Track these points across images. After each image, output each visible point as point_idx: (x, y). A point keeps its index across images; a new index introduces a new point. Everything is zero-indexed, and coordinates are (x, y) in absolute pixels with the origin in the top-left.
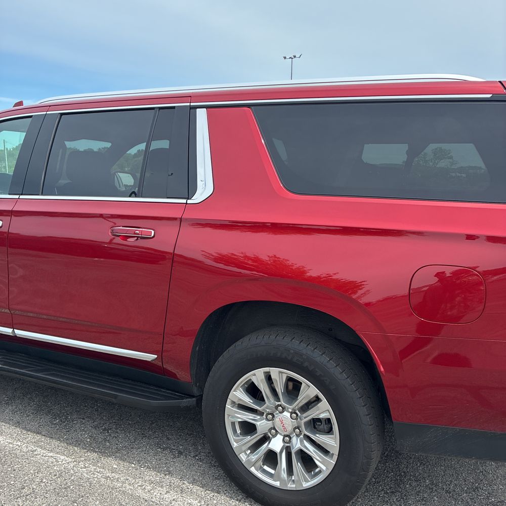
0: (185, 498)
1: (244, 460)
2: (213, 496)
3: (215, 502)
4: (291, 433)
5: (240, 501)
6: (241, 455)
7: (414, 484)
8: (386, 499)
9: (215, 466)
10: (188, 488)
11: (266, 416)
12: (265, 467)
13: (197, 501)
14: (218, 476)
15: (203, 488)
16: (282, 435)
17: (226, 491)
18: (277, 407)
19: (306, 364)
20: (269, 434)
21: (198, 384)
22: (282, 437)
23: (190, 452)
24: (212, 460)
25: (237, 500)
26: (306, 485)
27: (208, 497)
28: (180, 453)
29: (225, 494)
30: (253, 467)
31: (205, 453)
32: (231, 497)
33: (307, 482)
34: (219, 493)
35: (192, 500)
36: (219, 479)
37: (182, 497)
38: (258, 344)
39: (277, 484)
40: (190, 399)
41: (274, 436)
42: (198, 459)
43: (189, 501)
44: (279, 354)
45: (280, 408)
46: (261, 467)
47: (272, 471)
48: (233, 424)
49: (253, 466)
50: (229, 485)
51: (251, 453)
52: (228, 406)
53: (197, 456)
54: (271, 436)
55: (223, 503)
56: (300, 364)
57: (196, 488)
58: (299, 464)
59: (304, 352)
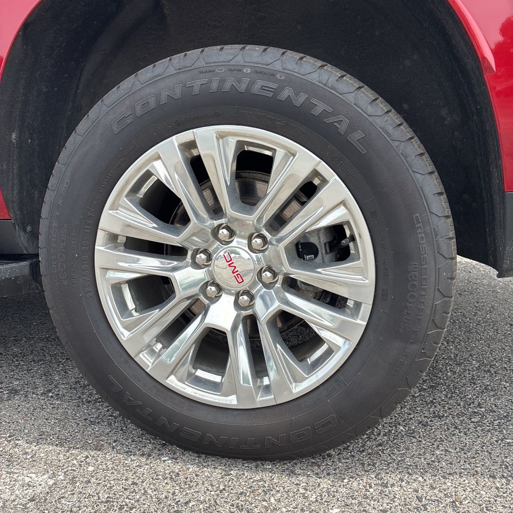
0: (15, 476)
1: (150, 365)
2: (87, 457)
3: (91, 469)
4: (254, 284)
5: (149, 455)
6: (141, 355)
7: (458, 369)
8: (429, 399)
9: (89, 402)
10: (26, 453)
11: (193, 257)
12: (200, 373)
13: (46, 476)
14: (97, 418)
15: (62, 445)
16: (231, 294)
17: (115, 441)
18: (215, 232)
19: (286, 93)
20: (202, 297)
21: (29, 228)
22: (232, 298)
23: (36, 388)
24: (83, 393)
25: (143, 455)
26: (299, 389)
27: (75, 462)
28: (14, 392)
29: (113, 448)
30: (172, 377)
31: (67, 384)
32: (127, 452)
33: (301, 382)
34: (99, 450)
35: (33, 476)
36: (98, 423)
37: (10, 473)
38: (159, 75)
39: (231, 401)
40: (14, 265)
41: (215, 299)
42: (52, 397)
43: (27, 480)
44: (214, 86)
45: (224, 232)
46: (190, 375)
47: (217, 378)
48: (117, 289)
49: (171, 373)
50: (122, 430)
51: (163, 348)
52: (101, 248)
53: (50, 391)
54: (206, 302)
55: (110, 466)
56: (270, 95)
57: (45, 450)
58: (278, 346)
59: (278, 66)
